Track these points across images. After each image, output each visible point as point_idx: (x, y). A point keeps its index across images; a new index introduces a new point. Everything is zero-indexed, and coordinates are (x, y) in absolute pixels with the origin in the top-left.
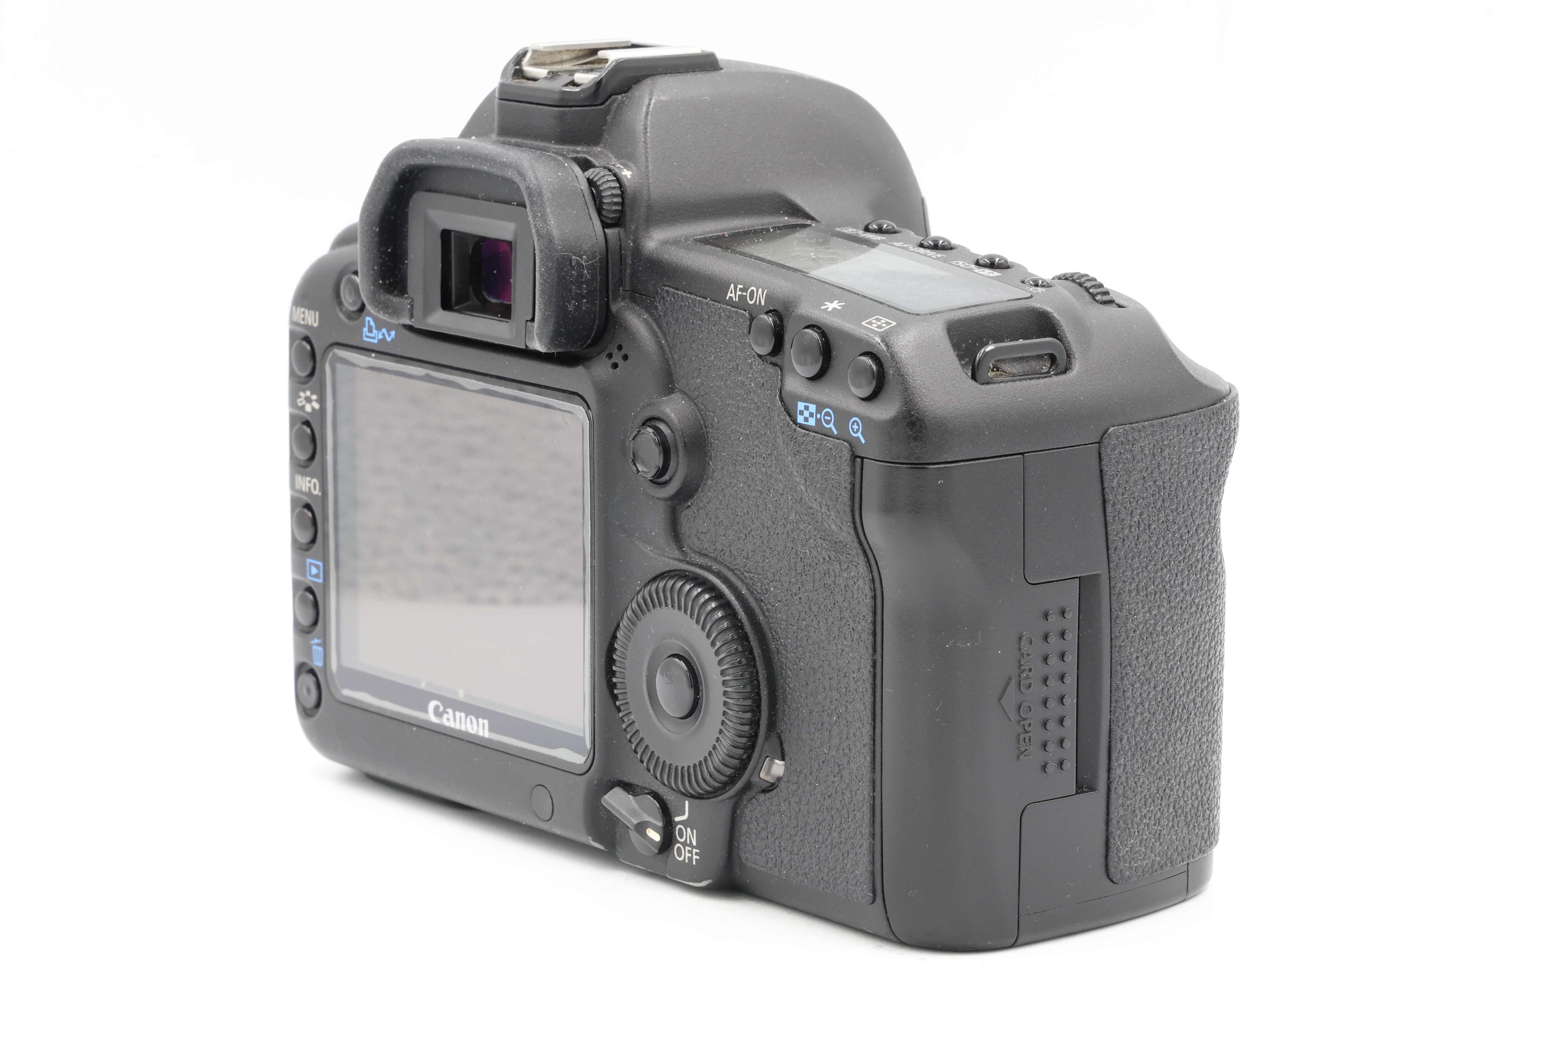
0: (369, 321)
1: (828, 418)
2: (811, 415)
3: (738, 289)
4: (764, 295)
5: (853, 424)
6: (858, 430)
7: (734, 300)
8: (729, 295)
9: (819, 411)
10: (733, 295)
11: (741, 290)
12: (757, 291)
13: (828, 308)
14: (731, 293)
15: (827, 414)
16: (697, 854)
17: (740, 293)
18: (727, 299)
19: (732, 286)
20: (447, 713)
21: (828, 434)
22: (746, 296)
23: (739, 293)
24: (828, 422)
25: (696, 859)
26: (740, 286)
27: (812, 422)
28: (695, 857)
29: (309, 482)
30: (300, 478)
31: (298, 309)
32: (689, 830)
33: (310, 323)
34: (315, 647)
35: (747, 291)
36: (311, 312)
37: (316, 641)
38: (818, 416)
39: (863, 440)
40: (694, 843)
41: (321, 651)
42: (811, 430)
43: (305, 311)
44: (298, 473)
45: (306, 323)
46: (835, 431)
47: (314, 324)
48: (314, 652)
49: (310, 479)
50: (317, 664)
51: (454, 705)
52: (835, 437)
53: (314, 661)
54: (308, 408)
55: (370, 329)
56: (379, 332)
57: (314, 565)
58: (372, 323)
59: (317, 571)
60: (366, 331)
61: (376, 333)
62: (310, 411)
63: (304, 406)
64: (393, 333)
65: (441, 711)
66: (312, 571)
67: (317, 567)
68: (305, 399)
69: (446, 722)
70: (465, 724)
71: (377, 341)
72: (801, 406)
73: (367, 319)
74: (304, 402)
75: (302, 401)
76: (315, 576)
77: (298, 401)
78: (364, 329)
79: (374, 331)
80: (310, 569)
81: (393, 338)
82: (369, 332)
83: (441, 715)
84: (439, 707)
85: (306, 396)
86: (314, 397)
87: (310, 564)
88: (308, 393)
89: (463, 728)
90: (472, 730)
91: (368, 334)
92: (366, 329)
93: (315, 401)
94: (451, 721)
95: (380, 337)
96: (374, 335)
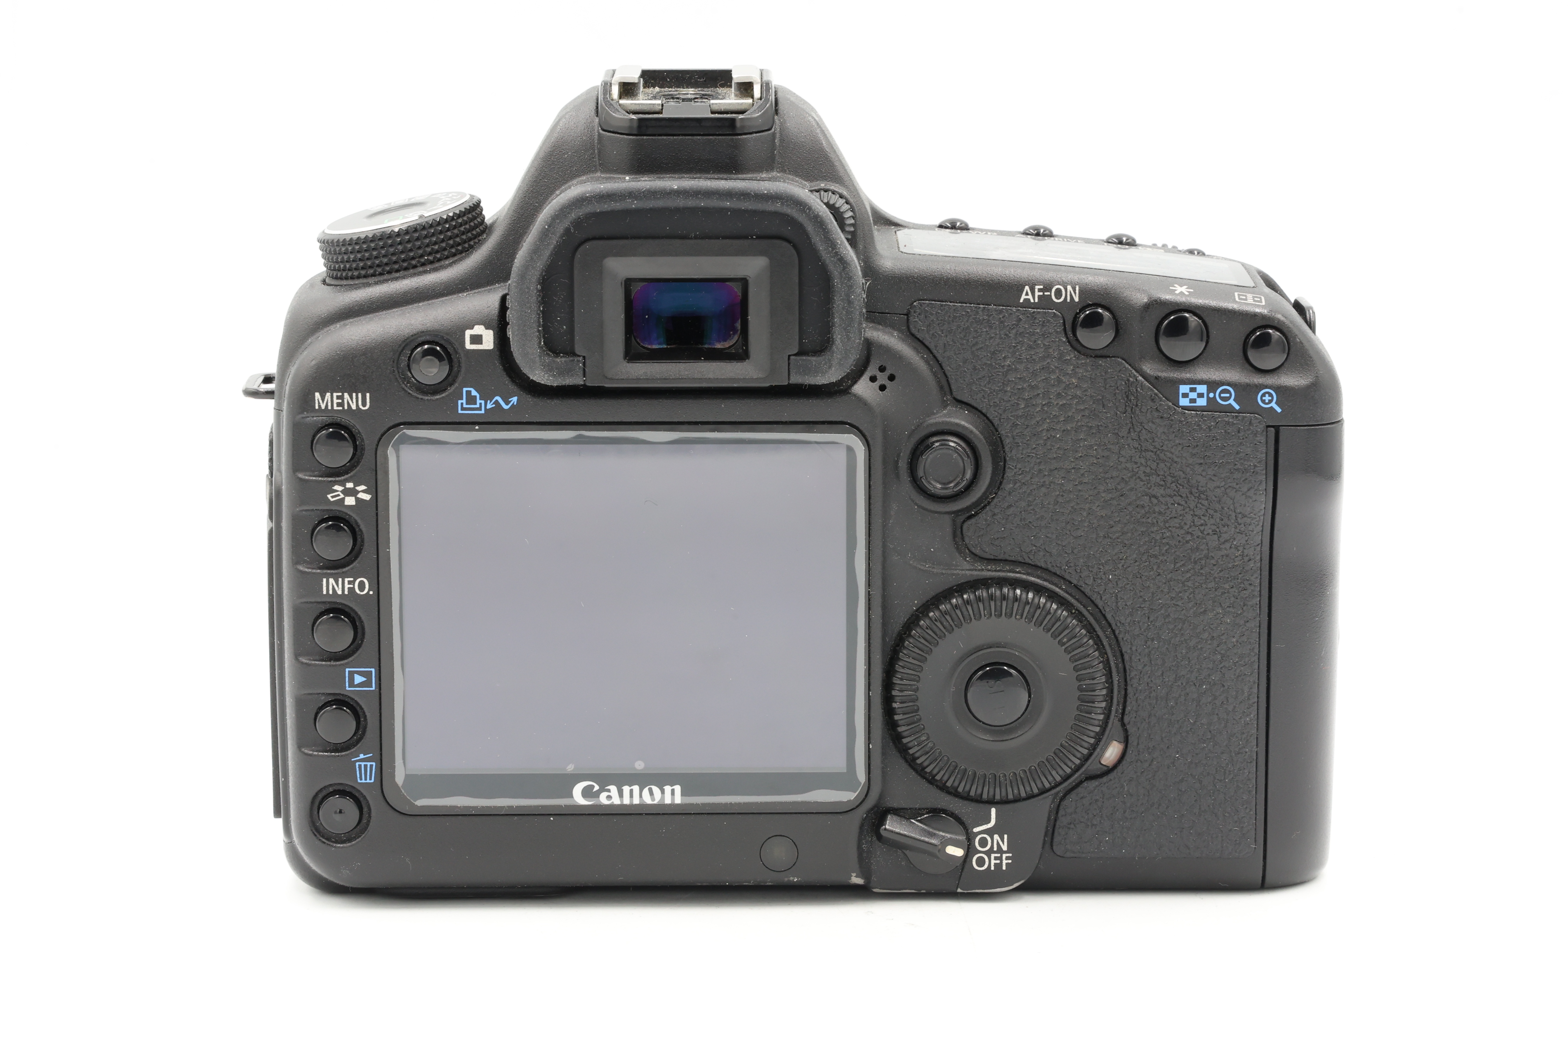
0: (468, 393)
1: (1225, 395)
3: (1036, 290)
4: (1077, 292)
5: (1263, 395)
6: (1270, 401)
7: (1032, 301)
8: (1023, 297)
9: (1212, 390)
10: (1030, 297)
11: (1040, 290)
12: (1065, 289)
13: (1176, 290)
14: (1027, 294)
15: (1226, 391)
16: (1007, 858)
17: (1041, 294)
18: (1021, 301)
19: (1027, 288)
20: (609, 791)
21: (1227, 410)
22: (1050, 295)
23: (1037, 294)
24: (1225, 399)
25: (1007, 864)
26: (1038, 287)
27: (1202, 402)
28: (1005, 862)
29: (352, 583)
30: (331, 581)
31: (328, 395)
32: (996, 837)
33: (354, 407)
34: (360, 763)
35: (1050, 291)
36: (354, 395)
37: (362, 756)
38: (1211, 395)
39: (1279, 410)
40: (1005, 847)
41: (371, 766)
42: (1201, 409)
43: (343, 395)
44: (328, 576)
45: (346, 407)
46: (1237, 407)
47: (361, 407)
48: (358, 769)
49: (352, 579)
50: (363, 781)
51: (621, 780)
52: (1238, 412)
53: (359, 779)
54: (350, 501)
55: (471, 400)
56: (489, 401)
57: (360, 673)
58: (474, 393)
59: (364, 679)
60: (462, 404)
61: (481, 404)
62: (354, 503)
63: (343, 500)
64: (514, 400)
65: (595, 790)
66: (355, 681)
67: (367, 675)
68: (342, 492)
69: (603, 799)
70: (641, 796)
71: (483, 412)
72: (1184, 389)
73: (465, 390)
74: (342, 496)
75: (338, 495)
76: (361, 685)
77: (329, 496)
78: (460, 402)
79: (478, 401)
80: (352, 679)
81: (515, 404)
82: (467, 404)
83: (597, 795)
84: (593, 787)
85: (345, 488)
86: (363, 488)
87: (352, 674)
88: (350, 485)
89: (636, 801)
90: (653, 799)
91: (465, 406)
92: (464, 401)
93: (363, 491)
94: (611, 797)
95: (489, 406)
96: (478, 406)
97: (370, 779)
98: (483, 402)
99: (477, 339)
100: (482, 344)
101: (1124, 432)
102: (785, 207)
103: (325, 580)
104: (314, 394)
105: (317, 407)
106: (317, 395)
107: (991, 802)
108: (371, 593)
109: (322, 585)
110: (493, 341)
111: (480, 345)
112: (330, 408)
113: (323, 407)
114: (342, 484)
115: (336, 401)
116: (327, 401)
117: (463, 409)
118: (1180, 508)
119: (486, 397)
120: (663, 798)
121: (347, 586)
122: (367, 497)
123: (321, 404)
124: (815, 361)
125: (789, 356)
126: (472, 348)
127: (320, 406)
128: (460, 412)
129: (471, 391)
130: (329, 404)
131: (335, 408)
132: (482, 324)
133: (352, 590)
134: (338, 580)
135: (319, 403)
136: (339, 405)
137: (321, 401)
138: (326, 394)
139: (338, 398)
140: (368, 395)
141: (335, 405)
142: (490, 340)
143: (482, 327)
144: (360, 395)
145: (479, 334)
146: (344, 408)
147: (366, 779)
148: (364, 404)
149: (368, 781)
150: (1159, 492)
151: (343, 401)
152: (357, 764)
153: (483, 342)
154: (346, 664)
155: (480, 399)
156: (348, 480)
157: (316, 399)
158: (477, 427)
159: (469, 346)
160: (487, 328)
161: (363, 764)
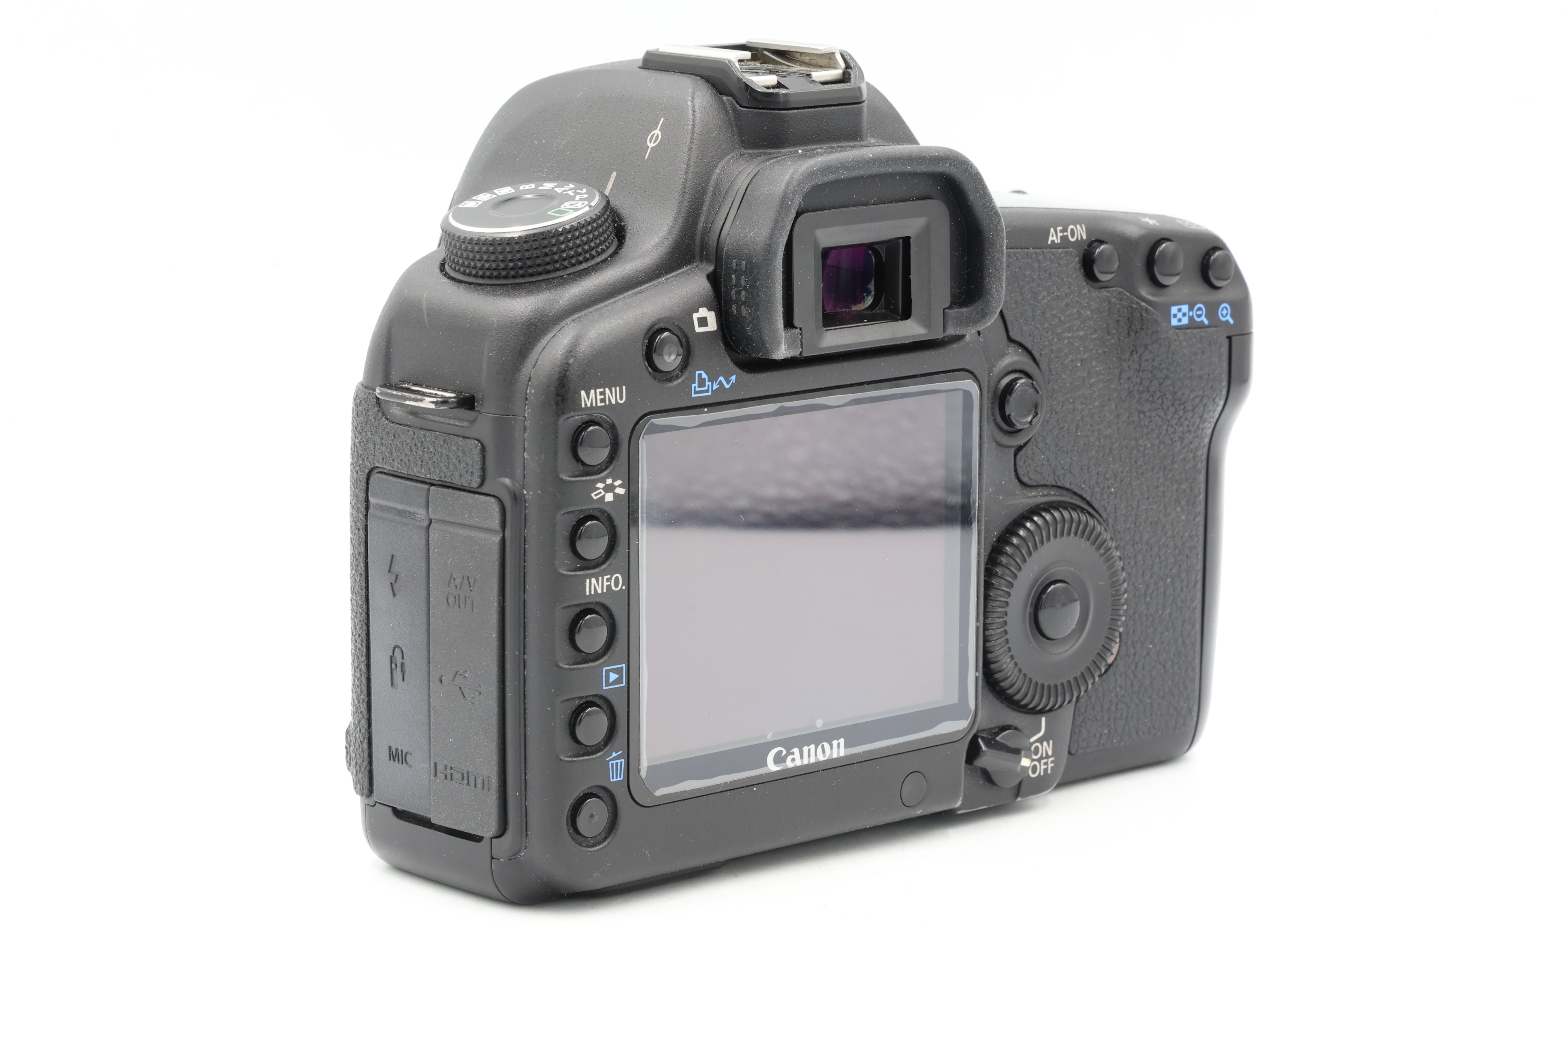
0: (700, 375)
1: (1199, 313)
2: (1184, 315)
3: (1058, 231)
4: (1084, 230)
5: (1222, 310)
6: (1227, 314)
7: (1056, 242)
8: (1051, 239)
9: (1191, 309)
10: (1054, 238)
11: (1061, 231)
12: (1077, 228)
14: (1053, 236)
15: (1199, 309)
16: (1052, 763)
17: (1061, 234)
18: (1049, 243)
19: (1052, 230)
20: (793, 754)
21: (1201, 326)
22: (1068, 235)
23: (1059, 234)
24: (1199, 316)
25: (1051, 768)
26: (1059, 228)
27: (1185, 321)
28: (1050, 766)
29: (609, 580)
30: (594, 580)
31: (592, 391)
32: (1045, 743)
33: (613, 402)
34: (612, 762)
35: (1067, 231)
36: (613, 389)
37: (614, 755)
38: (1191, 314)
39: (1231, 321)
40: (1050, 753)
41: (621, 763)
42: (1186, 327)
43: (605, 390)
44: (590, 576)
45: (607, 403)
46: (1206, 322)
47: (619, 401)
48: (610, 768)
49: (609, 576)
50: (615, 780)
51: (801, 741)
52: (1208, 327)
53: (611, 778)
54: (609, 497)
55: (702, 383)
56: (715, 382)
57: (613, 671)
58: (704, 376)
59: (617, 676)
60: (695, 387)
61: (708, 385)
62: (612, 499)
63: (603, 497)
64: (733, 378)
65: (783, 754)
66: (610, 679)
67: (618, 671)
68: (604, 489)
69: (789, 764)
70: (816, 755)
71: (710, 394)
72: (1174, 310)
73: (697, 373)
74: (603, 493)
75: (600, 493)
76: (615, 682)
77: (593, 495)
78: (693, 385)
79: (707, 383)
80: (608, 677)
81: (734, 382)
82: (699, 387)
83: (784, 760)
84: (782, 751)
85: (606, 485)
86: (619, 482)
87: (608, 672)
88: (609, 481)
89: (813, 760)
90: (824, 757)
91: (697, 389)
92: (696, 385)
93: (620, 486)
94: (797, 760)
95: (715, 387)
96: (706, 388)
97: (620, 777)
98: (710, 383)
99: (703, 322)
100: (707, 326)
101: (1126, 356)
102: (952, 167)
103: (588, 581)
104: (580, 393)
105: (583, 406)
106: (583, 393)
107: (1042, 712)
108: (624, 588)
109: (586, 585)
110: (715, 322)
111: (706, 328)
112: (594, 405)
113: (589, 405)
114: (603, 480)
115: (599, 397)
116: (592, 398)
117: (696, 392)
118: (1160, 419)
119: (712, 379)
120: (831, 754)
121: (606, 584)
122: (621, 491)
123: (587, 402)
124: (967, 312)
125: (944, 309)
126: (701, 331)
127: (586, 404)
128: (693, 395)
129: (701, 374)
130: (594, 401)
131: (599, 404)
132: (704, 307)
133: (609, 587)
134: (599, 579)
135: (585, 401)
136: (603, 400)
137: (586, 399)
138: (590, 391)
139: (601, 393)
140: (624, 387)
141: (599, 401)
142: (713, 322)
143: (705, 309)
144: (618, 388)
145: (704, 316)
146: (605, 403)
147: (617, 778)
148: (621, 399)
149: (619, 779)
150: (1148, 406)
151: (605, 397)
152: (610, 763)
153: (709, 324)
154: (603, 663)
155: (708, 381)
156: (607, 477)
157: (582, 397)
158: (706, 410)
159: (698, 330)
160: (709, 310)
161: (614, 762)
